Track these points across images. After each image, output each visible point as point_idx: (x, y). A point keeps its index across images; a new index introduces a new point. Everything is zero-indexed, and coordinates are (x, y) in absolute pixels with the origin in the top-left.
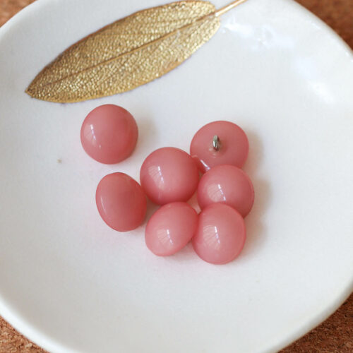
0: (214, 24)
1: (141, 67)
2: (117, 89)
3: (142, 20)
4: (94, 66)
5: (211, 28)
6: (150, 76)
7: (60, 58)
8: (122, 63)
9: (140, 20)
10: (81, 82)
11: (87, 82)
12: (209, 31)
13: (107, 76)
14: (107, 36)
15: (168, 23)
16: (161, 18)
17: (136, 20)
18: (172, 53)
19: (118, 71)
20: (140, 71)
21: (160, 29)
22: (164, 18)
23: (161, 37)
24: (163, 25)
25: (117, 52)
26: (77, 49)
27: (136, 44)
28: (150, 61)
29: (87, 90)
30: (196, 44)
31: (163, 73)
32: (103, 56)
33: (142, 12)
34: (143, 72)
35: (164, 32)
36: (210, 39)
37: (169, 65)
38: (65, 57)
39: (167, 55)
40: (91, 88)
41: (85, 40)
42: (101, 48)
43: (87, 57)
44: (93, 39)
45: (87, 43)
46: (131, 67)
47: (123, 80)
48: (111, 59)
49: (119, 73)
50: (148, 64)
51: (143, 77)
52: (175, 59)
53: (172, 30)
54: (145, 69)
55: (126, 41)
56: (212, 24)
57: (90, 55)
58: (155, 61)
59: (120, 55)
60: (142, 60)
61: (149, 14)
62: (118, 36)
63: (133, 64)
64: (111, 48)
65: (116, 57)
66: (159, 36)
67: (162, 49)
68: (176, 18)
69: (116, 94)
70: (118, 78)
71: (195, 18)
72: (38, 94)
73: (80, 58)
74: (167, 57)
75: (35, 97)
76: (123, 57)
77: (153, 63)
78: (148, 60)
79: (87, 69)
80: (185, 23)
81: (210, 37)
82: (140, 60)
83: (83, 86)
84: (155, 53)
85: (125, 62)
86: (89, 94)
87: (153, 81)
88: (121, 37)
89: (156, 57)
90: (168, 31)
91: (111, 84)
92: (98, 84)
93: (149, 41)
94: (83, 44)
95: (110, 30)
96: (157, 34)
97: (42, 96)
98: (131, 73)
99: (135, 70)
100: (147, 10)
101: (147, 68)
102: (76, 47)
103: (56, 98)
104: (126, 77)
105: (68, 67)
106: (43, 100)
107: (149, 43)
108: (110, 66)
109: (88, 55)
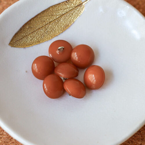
0: (82, 8)
1: (54, 29)
2: (45, 39)
3: (53, 10)
4: (35, 31)
5: (81, 10)
6: (58, 32)
7: (21, 29)
8: (46, 28)
9: (51, 10)
10: (31, 38)
11: (33, 38)
12: (81, 11)
13: (41, 34)
14: (39, 18)
15: (63, 10)
16: (60, 8)
17: (50, 10)
18: (66, 22)
19: (45, 32)
20: (54, 31)
21: (60, 13)
22: (61, 8)
23: (61, 16)
24: (61, 11)
25: (44, 24)
26: (27, 25)
27: (51, 20)
28: (57, 26)
29: (33, 41)
30: (75, 17)
31: (63, 31)
32: (38, 26)
33: (52, 7)
34: (55, 31)
35: (62, 14)
36: (81, 15)
37: (65, 27)
38: (23, 29)
39: (64, 23)
40: (35, 40)
41: (30, 20)
42: (37, 23)
43: (32, 28)
44: (33, 20)
45: (31, 22)
46: (50, 29)
47: (47, 35)
48: (41, 27)
49: (46, 33)
50: (57, 27)
51: (55, 33)
52: (68, 24)
53: (65, 13)
54: (56, 30)
55: (47, 19)
56: (81, 9)
57: (33, 27)
58: (59, 26)
59: (45, 25)
60: (54, 26)
61: (55, 7)
62: (43, 18)
63: (51, 28)
64: (41, 23)
65: (43, 26)
66: (60, 16)
67: (62, 21)
68: (66, 8)
69: (45, 41)
70: (45, 35)
71: (74, 6)
72: (14, 45)
73: (29, 28)
74: (64, 24)
75: (13, 46)
76: (46, 26)
77: (59, 27)
78: (56, 26)
79: (32, 32)
80: (70, 9)
81: (81, 14)
82: (53, 27)
83: (31, 40)
84: (59, 23)
85: (47, 28)
86: (34, 43)
87: (60, 34)
88: (45, 18)
89: (60, 24)
90: (64, 13)
91: (43, 38)
92: (37, 38)
93: (56, 18)
94: (29, 23)
95: (40, 16)
96: (59, 15)
97: (15, 46)
98: (50, 32)
99: (52, 31)
100: (54, 6)
101: (57, 29)
102: (27, 24)
103: (21, 46)
104: (49, 34)
105: (24, 33)
106: (16, 47)
107: (56, 19)
108: (41, 30)
109: (32, 27)
